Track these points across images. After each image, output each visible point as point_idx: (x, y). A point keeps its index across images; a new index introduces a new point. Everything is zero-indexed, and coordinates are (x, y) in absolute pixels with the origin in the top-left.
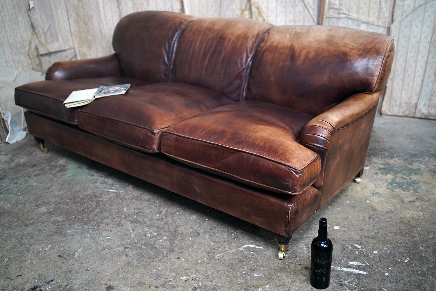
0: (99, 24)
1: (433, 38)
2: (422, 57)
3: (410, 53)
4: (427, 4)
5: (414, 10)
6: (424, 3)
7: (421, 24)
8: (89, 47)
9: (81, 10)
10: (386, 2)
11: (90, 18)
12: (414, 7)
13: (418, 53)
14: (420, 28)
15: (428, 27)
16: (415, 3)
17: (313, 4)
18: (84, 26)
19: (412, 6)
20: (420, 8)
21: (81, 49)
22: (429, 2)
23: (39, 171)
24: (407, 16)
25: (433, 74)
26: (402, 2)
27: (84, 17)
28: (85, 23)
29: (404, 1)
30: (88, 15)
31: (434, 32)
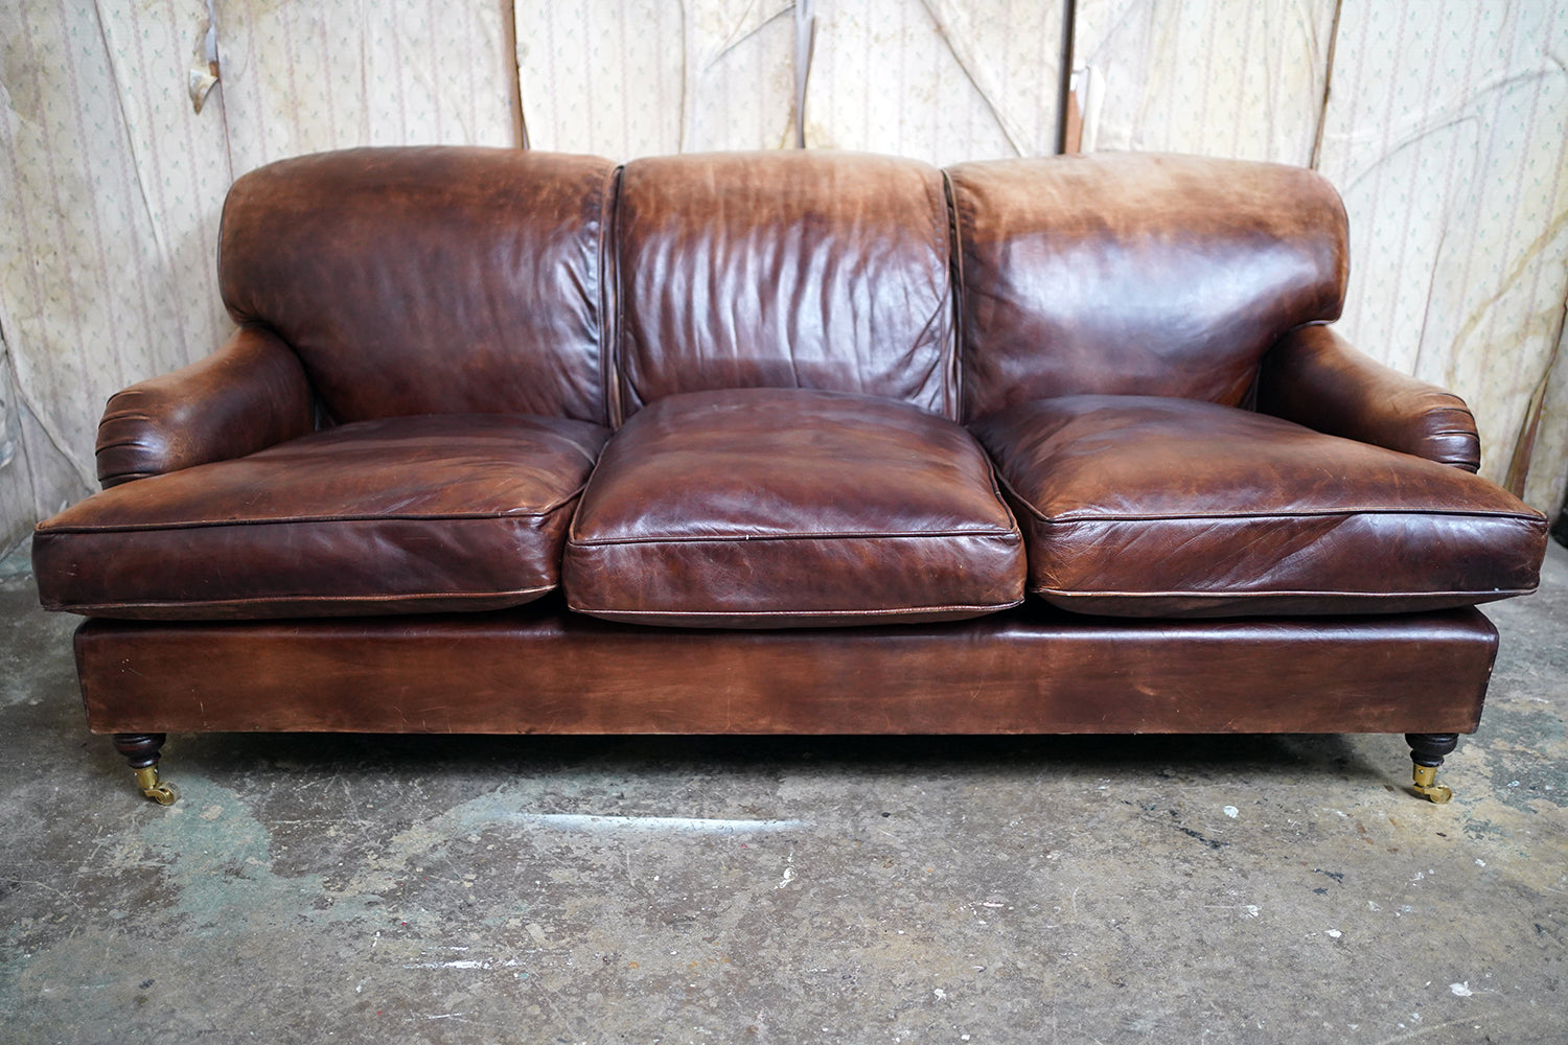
0: (128, 215)
1: (1443, 254)
2: (1408, 316)
3: (1369, 305)
4: (1426, 141)
5: (1382, 160)
6: (1416, 135)
7: (1404, 207)
8: (76, 315)
9: (41, 155)
10: (1289, 133)
11: (85, 190)
12: (1384, 151)
13: (1394, 305)
14: (1400, 219)
15: (1427, 216)
16: (1386, 137)
17: (1038, 137)
18: (51, 224)
19: (1377, 145)
20: (1402, 151)
21: (32, 325)
22: (1430, 133)
23: (36, 917)
24: (1359, 180)
25: (1443, 375)
26: (1343, 131)
27: (54, 187)
28: (58, 211)
29: (1352, 130)
30: (72, 175)
31: (1444, 234)
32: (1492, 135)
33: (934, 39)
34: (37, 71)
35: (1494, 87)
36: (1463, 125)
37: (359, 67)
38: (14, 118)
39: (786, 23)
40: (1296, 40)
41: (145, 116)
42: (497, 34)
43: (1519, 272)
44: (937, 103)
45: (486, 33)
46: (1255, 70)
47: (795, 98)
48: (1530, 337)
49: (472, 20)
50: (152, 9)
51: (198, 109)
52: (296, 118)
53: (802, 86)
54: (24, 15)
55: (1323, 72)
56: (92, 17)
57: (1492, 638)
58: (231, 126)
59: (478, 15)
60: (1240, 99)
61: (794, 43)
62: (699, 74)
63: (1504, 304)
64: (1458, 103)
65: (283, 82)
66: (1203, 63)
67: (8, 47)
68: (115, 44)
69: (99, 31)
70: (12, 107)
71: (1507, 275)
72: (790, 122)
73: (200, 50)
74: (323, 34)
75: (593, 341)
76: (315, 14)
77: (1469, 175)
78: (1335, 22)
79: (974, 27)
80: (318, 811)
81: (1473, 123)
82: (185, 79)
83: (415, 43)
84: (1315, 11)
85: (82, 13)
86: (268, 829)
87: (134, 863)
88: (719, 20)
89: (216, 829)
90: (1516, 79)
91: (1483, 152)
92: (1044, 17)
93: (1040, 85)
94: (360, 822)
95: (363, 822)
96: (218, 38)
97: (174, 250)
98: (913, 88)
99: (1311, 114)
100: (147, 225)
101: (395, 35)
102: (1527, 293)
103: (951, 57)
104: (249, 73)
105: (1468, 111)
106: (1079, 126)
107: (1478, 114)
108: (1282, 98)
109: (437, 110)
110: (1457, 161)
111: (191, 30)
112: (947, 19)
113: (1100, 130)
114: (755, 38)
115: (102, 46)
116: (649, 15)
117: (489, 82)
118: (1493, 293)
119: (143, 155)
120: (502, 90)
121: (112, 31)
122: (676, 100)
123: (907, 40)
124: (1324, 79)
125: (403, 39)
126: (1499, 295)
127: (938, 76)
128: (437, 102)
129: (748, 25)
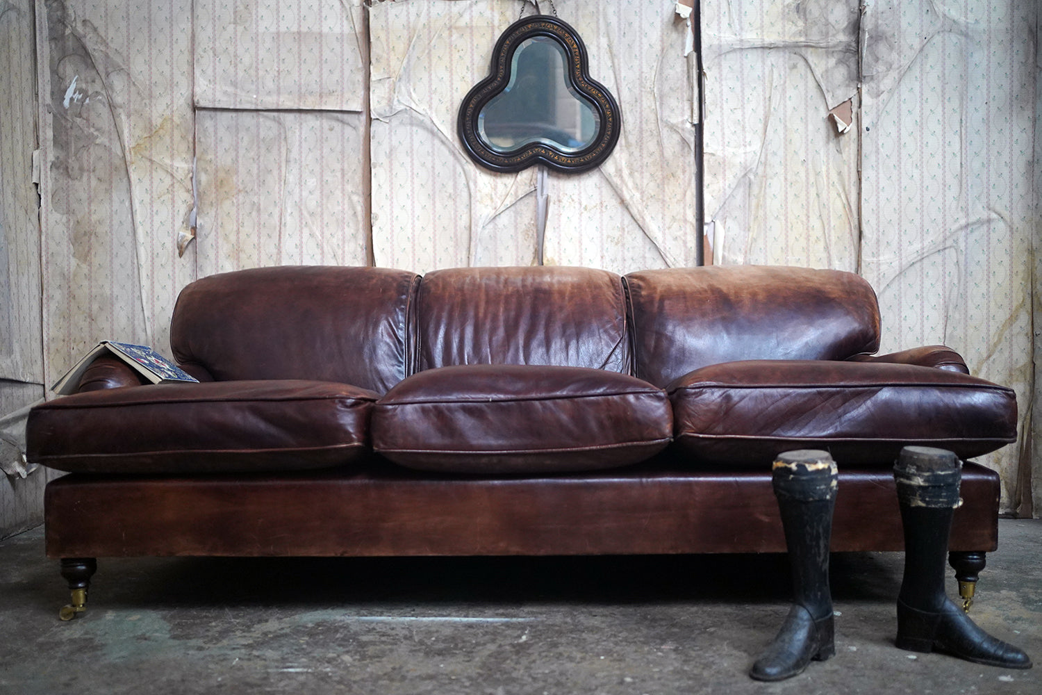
0: (132, 319)
4: (925, 261)
5: (901, 273)
6: (919, 258)
7: (919, 302)
9: (86, 283)
10: (841, 259)
11: (108, 304)
12: (901, 267)
14: (918, 309)
15: (934, 307)
16: (901, 259)
18: (84, 324)
19: (896, 264)
20: (912, 268)
22: (927, 256)
24: (888, 286)
26: (874, 257)
27: (90, 302)
28: (90, 316)
29: (879, 256)
30: (102, 295)
31: (947, 317)
32: (966, 258)
33: (620, 208)
34: (91, 235)
35: (961, 228)
36: (947, 251)
37: (278, 229)
38: (73, 262)
39: (531, 200)
40: (837, 205)
41: (150, 259)
42: (360, 209)
43: (999, 340)
44: (623, 245)
45: (354, 208)
46: (815, 222)
47: (538, 243)
48: (1014, 383)
49: (346, 201)
50: (162, 199)
51: (181, 255)
52: (238, 259)
53: (541, 235)
54: (89, 204)
55: (857, 223)
56: (127, 204)
57: (995, 478)
58: (199, 264)
59: (350, 198)
60: (808, 238)
61: (536, 212)
62: (479, 229)
63: (994, 362)
64: (941, 238)
65: (233, 238)
66: (783, 218)
67: (78, 222)
68: (138, 218)
69: (130, 210)
70: (74, 255)
71: (992, 343)
72: (534, 258)
73: (186, 221)
74: (259, 210)
76: (255, 199)
77: (956, 282)
78: (859, 194)
79: (643, 201)
80: (206, 617)
81: (953, 250)
82: (176, 237)
83: (312, 214)
84: (847, 188)
85: (122, 202)
86: (170, 623)
87: (76, 637)
88: (492, 199)
89: (135, 624)
90: (974, 223)
91: (962, 268)
92: (685, 195)
93: (685, 234)
94: (233, 620)
95: (236, 620)
96: (198, 214)
97: (157, 339)
98: (608, 237)
99: (853, 248)
100: (142, 324)
101: (301, 210)
102: (1006, 354)
103: (630, 218)
104: (213, 233)
105: (948, 243)
106: (711, 256)
107: (955, 245)
108: (833, 239)
109: (323, 253)
110: (947, 273)
111: (182, 209)
112: (627, 196)
113: (724, 257)
114: (513, 208)
115: (131, 220)
116: (450, 196)
117: (354, 236)
118: (985, 355)
119: (145, 282)
120: (361, 241)
121: (138, 212)
122: (466, 245)
123: (604, 209)
124: (857, 226)
125: (305, 213)
126: (989, 357)
127: (623, 229)
128: (322, 249)
129: (508, 202)
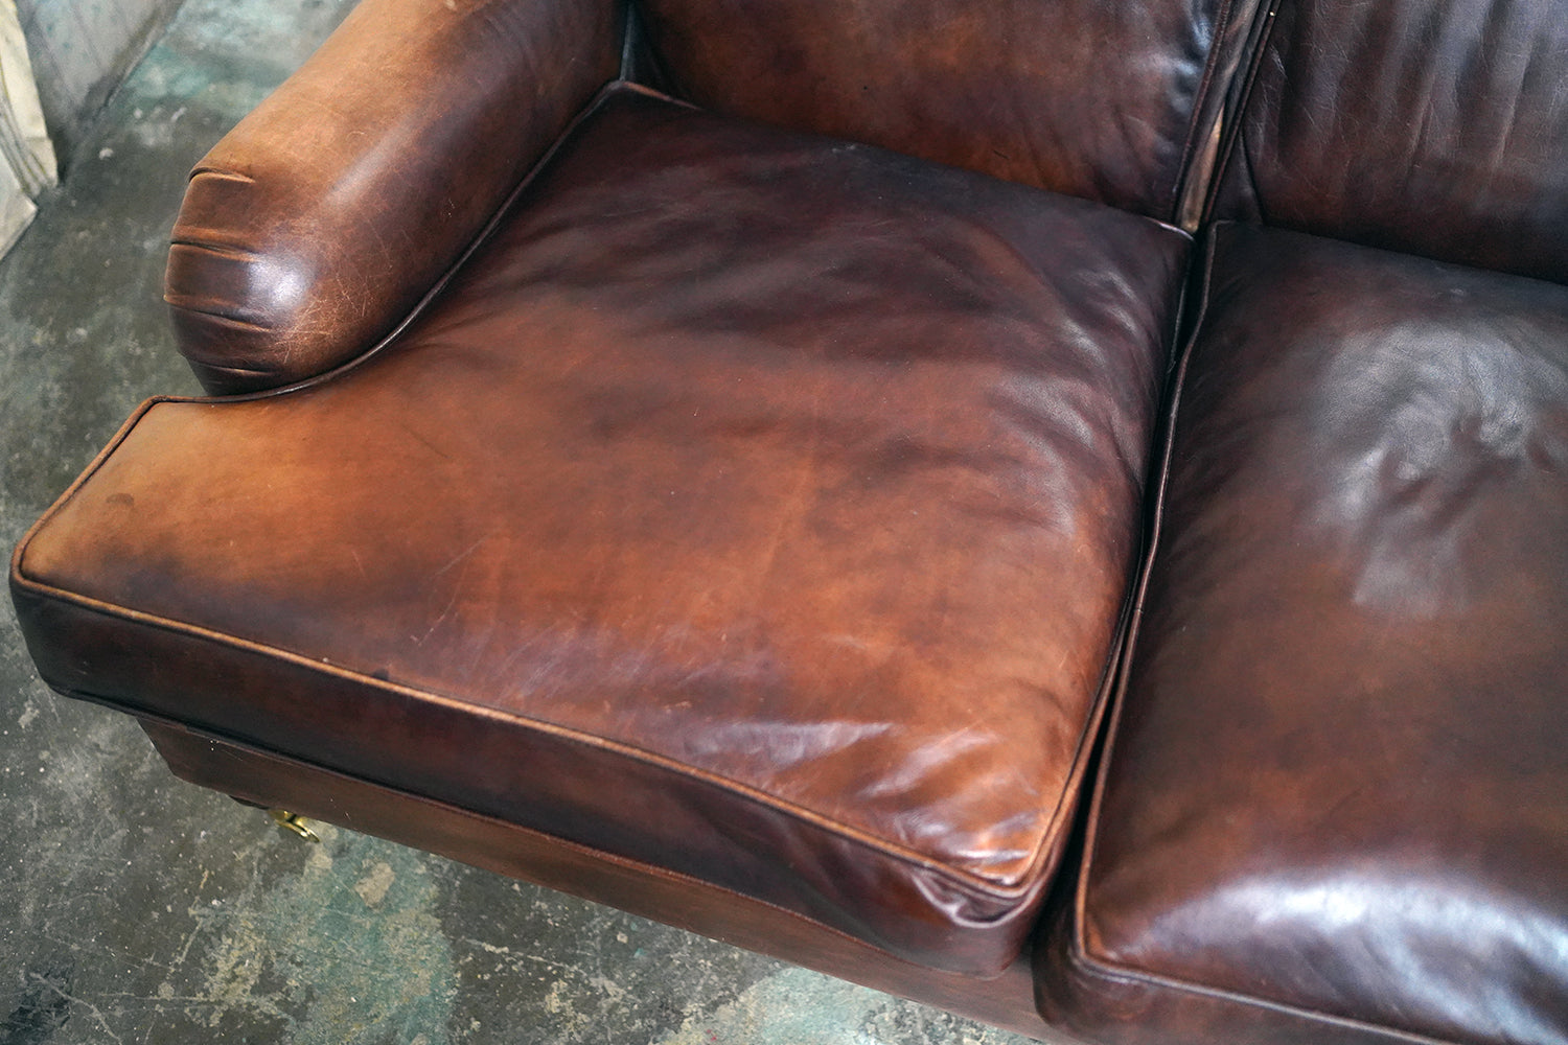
75: (1192, 54)
80: (539, 929)
86: (456, 958)
87: (240, 995)
89: (376, 935)
94: (600, 982)
95: (607, 983)
